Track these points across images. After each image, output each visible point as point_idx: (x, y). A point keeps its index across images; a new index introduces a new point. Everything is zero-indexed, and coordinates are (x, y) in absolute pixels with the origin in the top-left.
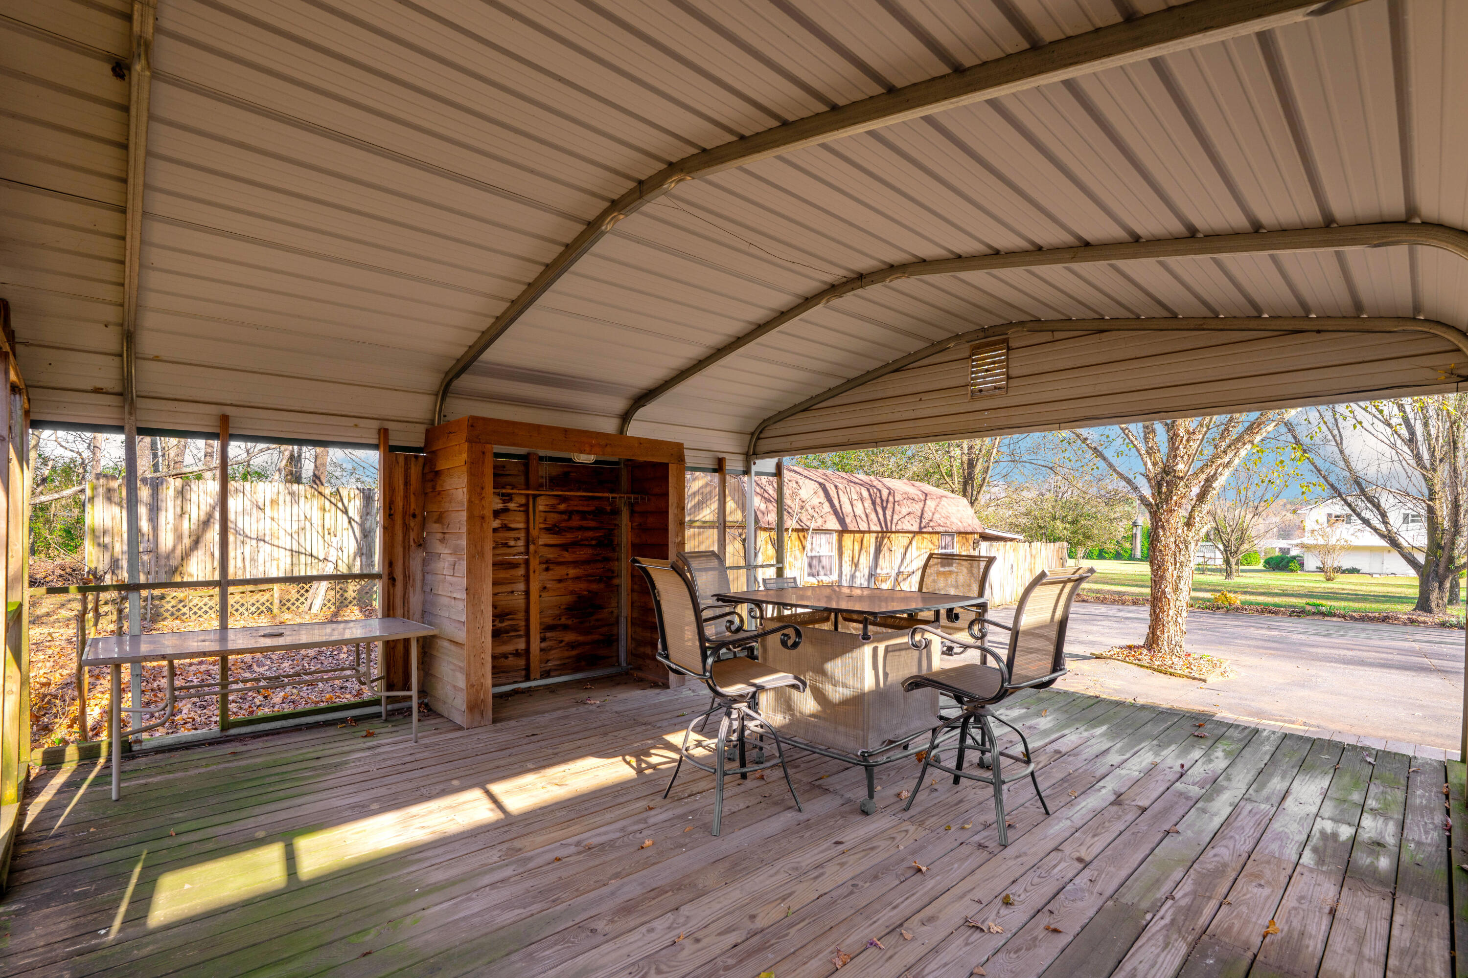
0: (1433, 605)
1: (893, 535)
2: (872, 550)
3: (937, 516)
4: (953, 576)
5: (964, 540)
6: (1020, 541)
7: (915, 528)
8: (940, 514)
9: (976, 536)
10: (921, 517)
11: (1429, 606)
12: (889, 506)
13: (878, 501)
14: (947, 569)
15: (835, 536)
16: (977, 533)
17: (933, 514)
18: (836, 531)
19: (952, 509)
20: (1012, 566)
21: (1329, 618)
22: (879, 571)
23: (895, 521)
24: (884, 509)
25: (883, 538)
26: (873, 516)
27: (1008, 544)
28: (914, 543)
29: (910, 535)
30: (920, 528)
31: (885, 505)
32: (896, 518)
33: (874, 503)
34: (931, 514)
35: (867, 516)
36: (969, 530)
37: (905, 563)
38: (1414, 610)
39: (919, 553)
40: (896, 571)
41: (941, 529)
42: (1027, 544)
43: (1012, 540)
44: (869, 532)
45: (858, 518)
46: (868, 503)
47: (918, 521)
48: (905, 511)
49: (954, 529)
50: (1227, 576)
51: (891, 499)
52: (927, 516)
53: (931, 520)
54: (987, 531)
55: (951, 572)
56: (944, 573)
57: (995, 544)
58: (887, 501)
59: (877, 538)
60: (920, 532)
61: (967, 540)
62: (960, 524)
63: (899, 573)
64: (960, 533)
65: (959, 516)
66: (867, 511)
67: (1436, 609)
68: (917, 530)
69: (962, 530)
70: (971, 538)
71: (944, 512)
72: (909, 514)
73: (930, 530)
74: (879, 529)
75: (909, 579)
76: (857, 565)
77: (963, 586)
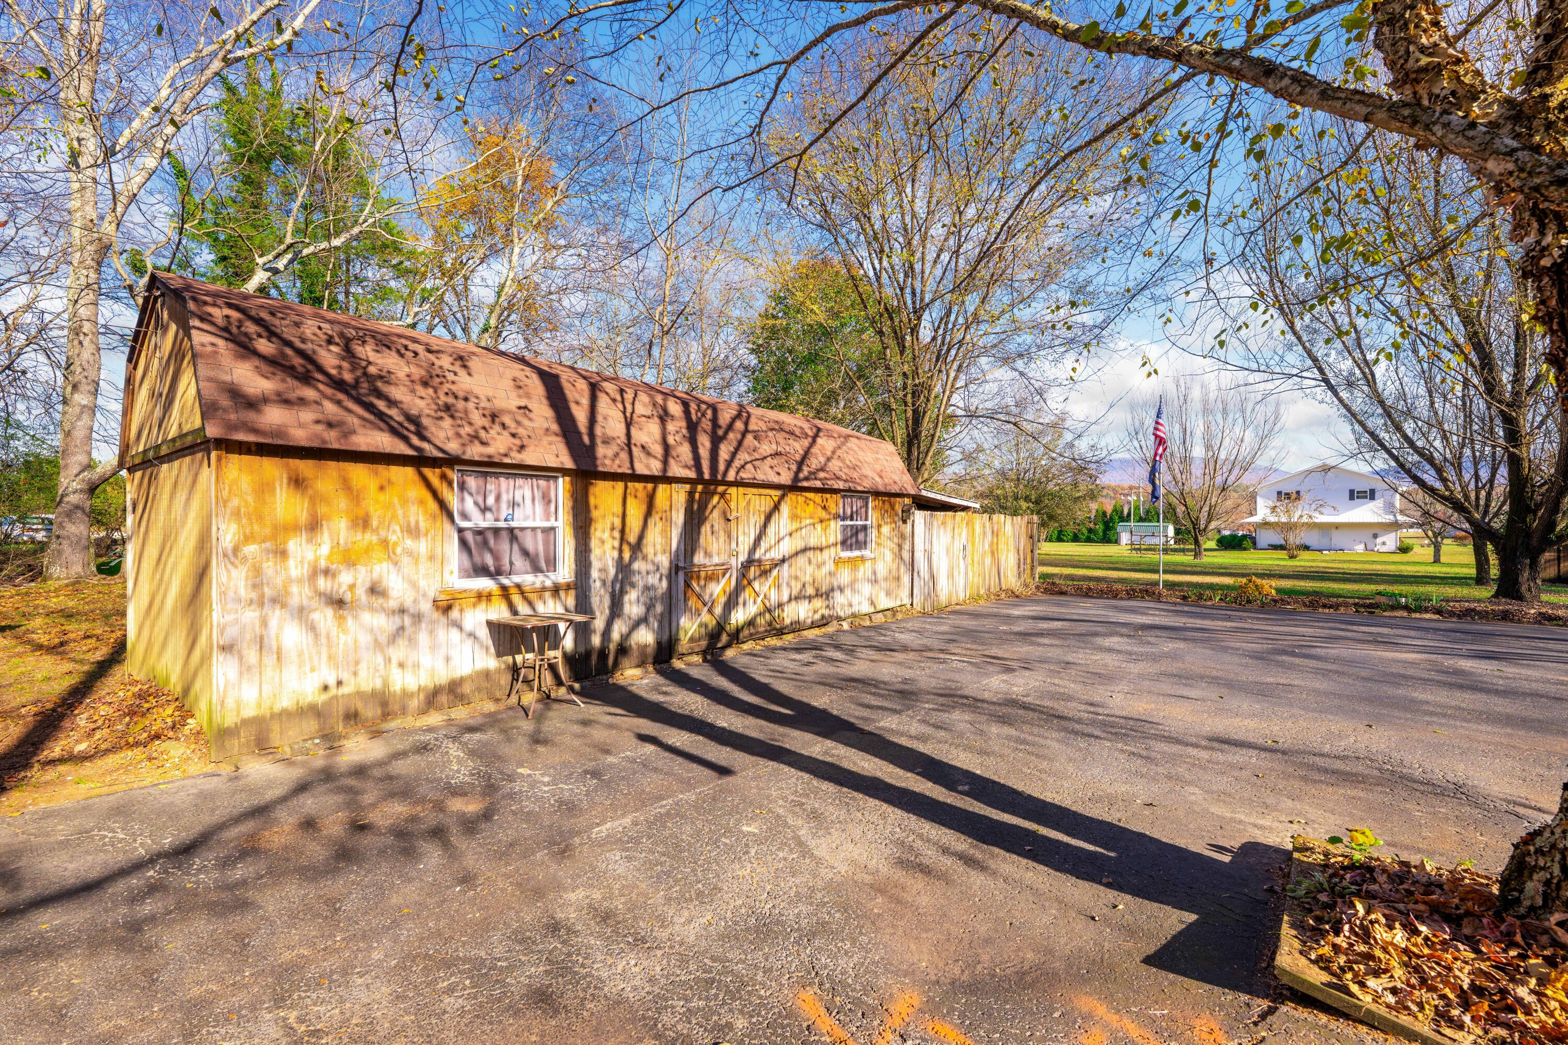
0: (1524, 588)
1: (733, 490)
2: (679, 518)
3: (834, 465)
4: (868, 564)
5: (887, 506)
6: (975, 511)
7: (785, 478)
8: (843, 461)
9: (907, 501)
10: (800, 464)
11: (1518, 591)
12: (731, 435)
13: (706, 424)
14: (856, 553)
15: (562, 486)
16: (908, 496)
17: (829, 459)
18: (564, 472)
19: (868, 457)
20: (964, 548)
21: (1417, 615)
22: (699, 558)
23: (737, 463)
24: (716, 442)
25: (708, 494)
26: (684, 450)
27: (960, 514)
28: (785, 508)
29: (776, 493)
30: (796, 479)
31: (720, 432)
32: (743, 457)
33: (692, 427)
34: (822, 460)
35: (667, 448)
36: (895, 489)
37: (764, 545)
38: (1496, 595)
39: (795, 525)
40: (743, 558)
41: (841, 485)
42: (986, 516)
43: (965, 509)
44: (665, 479)
45: (636, 451)
46: (677, 427)
47: (794, 467)
48: (766, 448)
49: (866, 485)
50: (1195, 556)
51: (739, 425)
52: (814, 462)
53: (822, 469)
54: (924, 493)
55: (863, 559)
56: (850, 560)
57: (940, 515)
58: (730, 427)
59: (691, 494)
60: (794, 487)
61: (892, 507)
62: (878, 479)
63: (749, 563)
64: (877, 494)
65: (878, 467)
66: (671, 440)
67: (1527, 595)
68: (789, 483)
69: (881, 488)
70: (899, 504)
71: (850, 459)
72: (777, 454)
73: (818, 484)
74: (692, 474)
75: (775, 572)
76: (637, 548)
77: (886, 579)
